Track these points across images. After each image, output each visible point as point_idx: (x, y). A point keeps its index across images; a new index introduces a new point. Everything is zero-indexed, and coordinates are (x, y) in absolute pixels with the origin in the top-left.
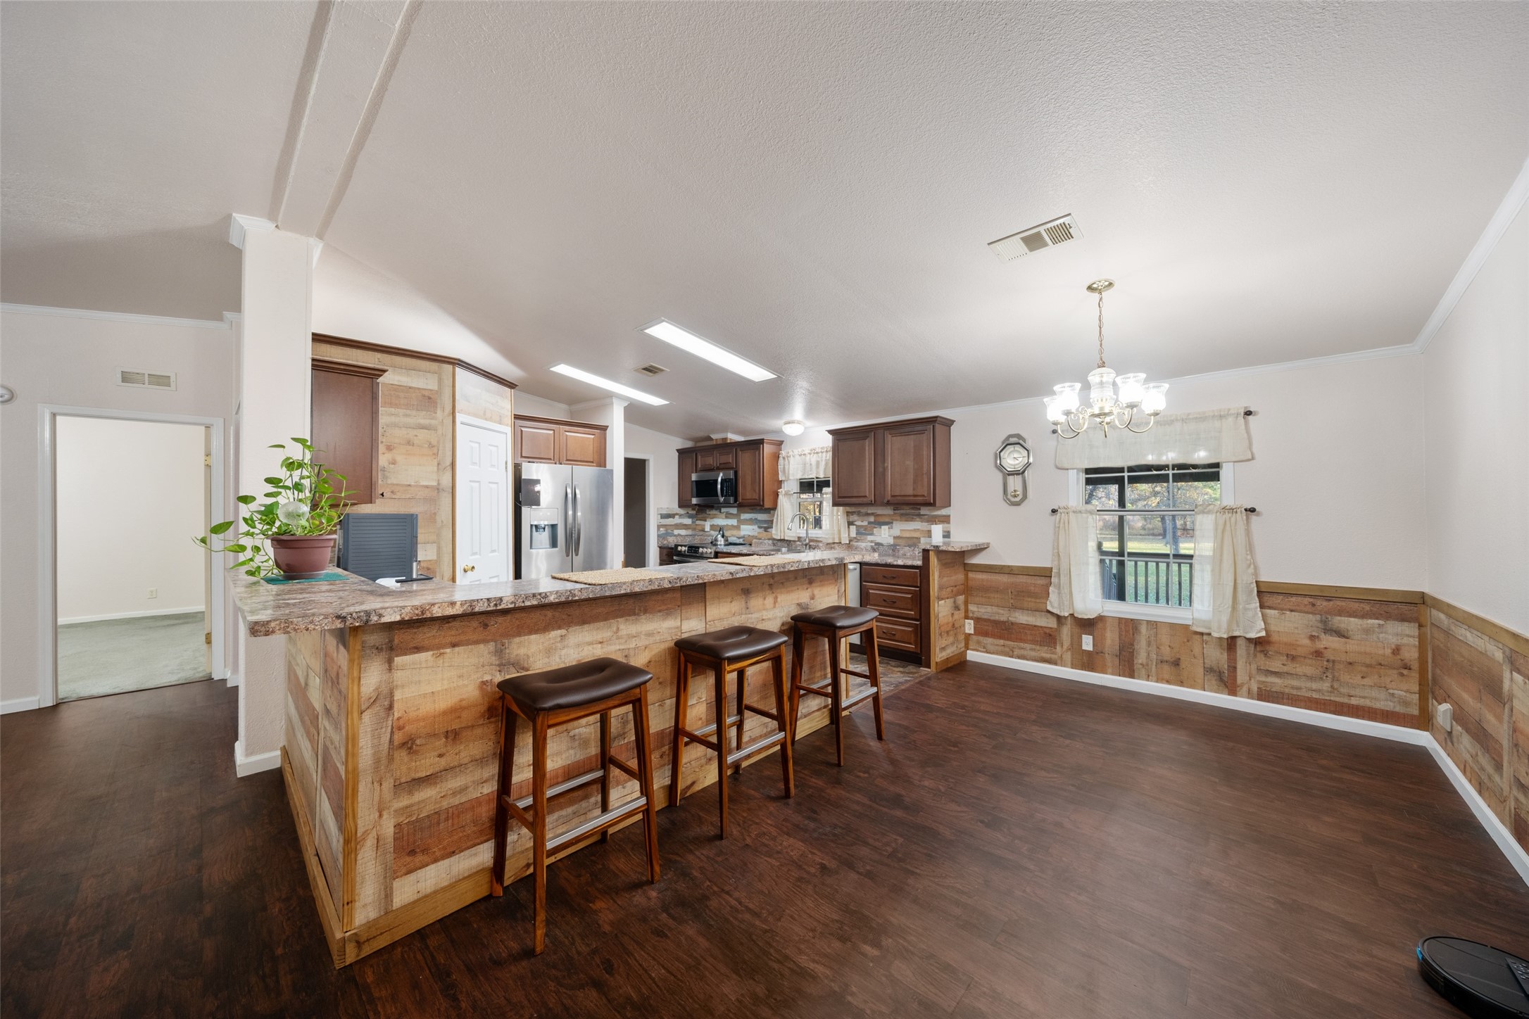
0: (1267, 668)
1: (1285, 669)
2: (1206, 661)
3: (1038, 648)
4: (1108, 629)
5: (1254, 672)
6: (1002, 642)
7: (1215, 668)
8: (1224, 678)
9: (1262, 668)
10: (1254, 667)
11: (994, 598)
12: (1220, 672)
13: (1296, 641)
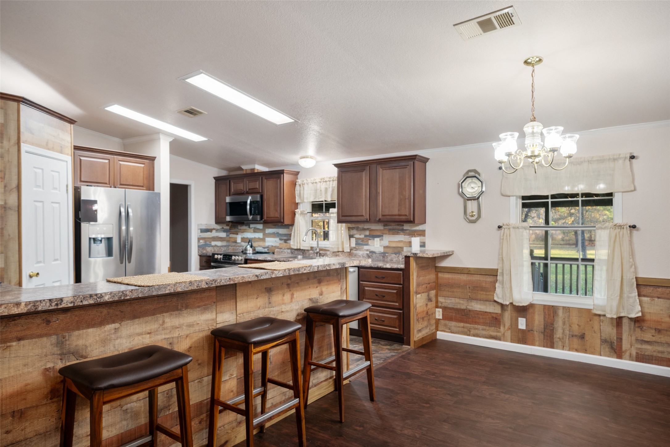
0: (642, 339)
1: (654, 339)
2: (602, 335)
3: (488, 328)
4: (537, 313)
5: (634, 342)
6: (462, 324)
7: (608, 339)
8: (614, 346)
9: (639, 339)
10: (634, 338)
11: (457, 292)
12: (611, 342)
13: (662, 319)
